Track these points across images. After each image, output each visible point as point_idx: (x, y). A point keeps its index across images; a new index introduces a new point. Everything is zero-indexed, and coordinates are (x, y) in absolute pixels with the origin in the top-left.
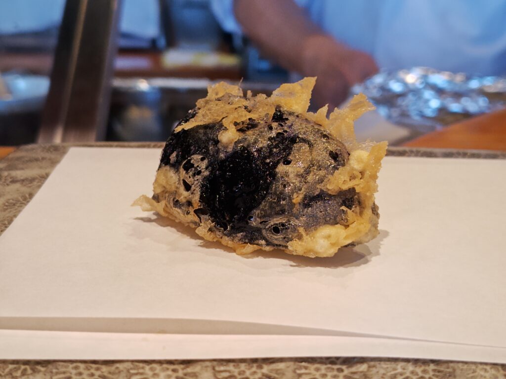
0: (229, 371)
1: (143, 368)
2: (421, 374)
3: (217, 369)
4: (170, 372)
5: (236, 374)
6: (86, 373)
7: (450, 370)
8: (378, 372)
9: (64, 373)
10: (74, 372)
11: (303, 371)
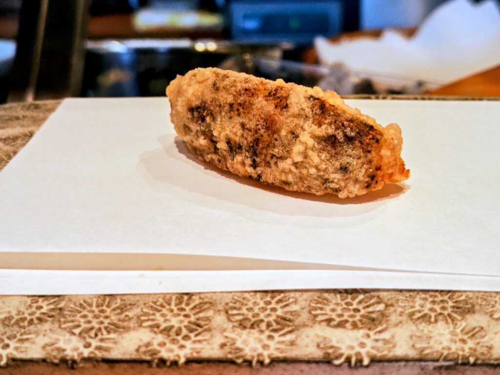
0: (243, 315)
1: (154, 314)
2: (439, 311)
4: (181, 318)
5: (250, 317)
7: (469, 306)
8: (395, 310)
9: (72, 321)
10: (82, 320)
11: (319, 312)
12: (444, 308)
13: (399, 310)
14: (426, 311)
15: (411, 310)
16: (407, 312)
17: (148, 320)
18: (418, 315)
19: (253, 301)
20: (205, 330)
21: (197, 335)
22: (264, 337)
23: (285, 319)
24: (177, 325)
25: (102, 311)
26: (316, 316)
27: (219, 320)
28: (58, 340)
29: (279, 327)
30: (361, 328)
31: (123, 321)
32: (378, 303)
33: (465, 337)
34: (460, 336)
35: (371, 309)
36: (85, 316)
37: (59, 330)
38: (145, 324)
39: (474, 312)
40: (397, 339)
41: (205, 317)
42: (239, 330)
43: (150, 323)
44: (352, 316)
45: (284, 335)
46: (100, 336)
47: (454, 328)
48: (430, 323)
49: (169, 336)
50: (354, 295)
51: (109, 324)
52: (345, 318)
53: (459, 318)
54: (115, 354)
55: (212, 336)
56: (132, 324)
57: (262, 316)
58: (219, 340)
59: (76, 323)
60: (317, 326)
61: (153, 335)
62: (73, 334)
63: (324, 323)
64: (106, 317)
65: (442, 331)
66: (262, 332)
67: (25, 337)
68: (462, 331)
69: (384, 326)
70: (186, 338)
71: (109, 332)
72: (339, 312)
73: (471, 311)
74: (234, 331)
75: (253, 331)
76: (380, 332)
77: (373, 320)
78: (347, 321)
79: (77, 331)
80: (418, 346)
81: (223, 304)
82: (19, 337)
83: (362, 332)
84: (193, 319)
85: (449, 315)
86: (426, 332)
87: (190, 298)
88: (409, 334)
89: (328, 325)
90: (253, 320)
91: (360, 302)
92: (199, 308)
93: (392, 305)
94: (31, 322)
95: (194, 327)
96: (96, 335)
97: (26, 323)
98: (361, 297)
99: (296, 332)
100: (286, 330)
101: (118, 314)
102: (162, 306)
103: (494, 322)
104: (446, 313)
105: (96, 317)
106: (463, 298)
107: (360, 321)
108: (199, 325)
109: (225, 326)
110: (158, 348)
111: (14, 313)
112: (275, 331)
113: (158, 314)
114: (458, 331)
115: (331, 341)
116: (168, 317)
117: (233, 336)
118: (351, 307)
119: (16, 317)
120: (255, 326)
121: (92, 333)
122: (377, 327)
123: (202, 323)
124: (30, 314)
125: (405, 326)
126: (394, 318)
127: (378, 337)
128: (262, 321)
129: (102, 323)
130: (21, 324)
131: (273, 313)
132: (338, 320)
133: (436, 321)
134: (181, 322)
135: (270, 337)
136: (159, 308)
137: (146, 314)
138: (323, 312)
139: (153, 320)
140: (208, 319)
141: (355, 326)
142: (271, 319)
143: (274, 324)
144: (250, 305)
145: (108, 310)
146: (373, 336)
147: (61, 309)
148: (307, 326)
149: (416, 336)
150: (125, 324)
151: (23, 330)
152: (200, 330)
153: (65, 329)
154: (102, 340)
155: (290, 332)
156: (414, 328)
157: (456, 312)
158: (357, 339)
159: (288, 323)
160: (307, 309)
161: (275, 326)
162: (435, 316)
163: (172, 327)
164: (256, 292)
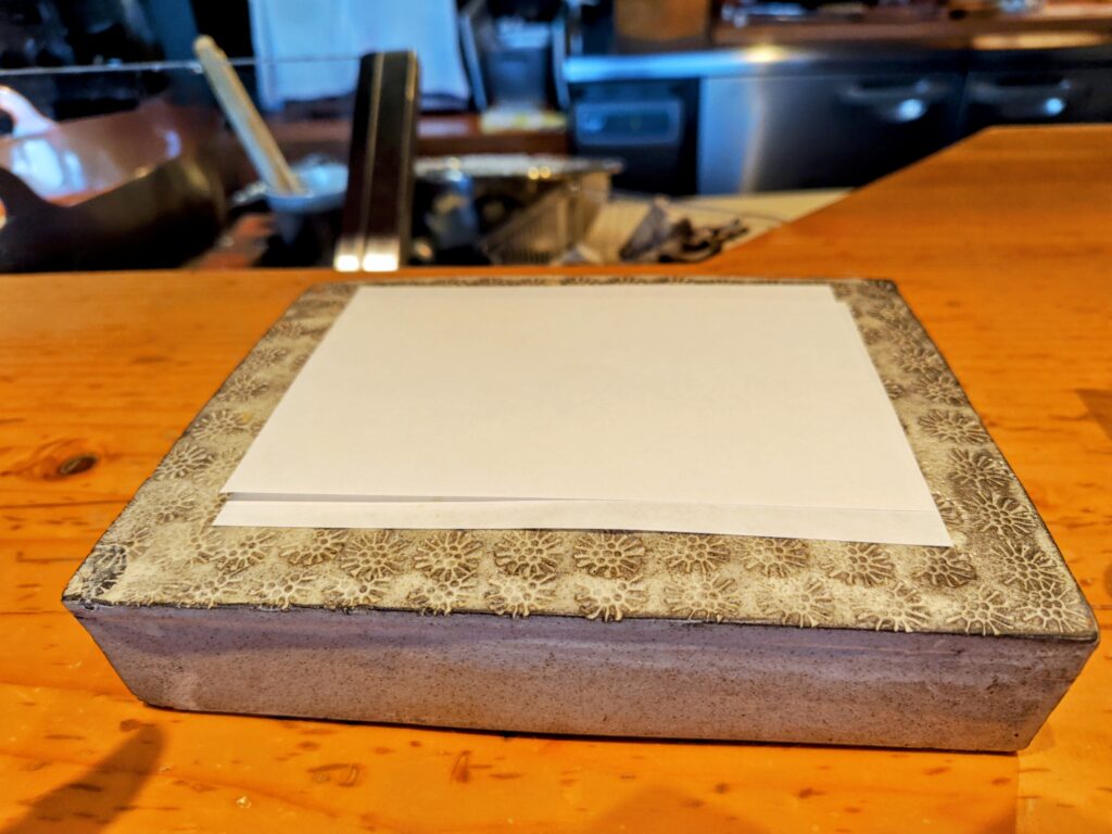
0: (510, 557)
1: (427, 554)
2: (696, 558)
3: (498, 555)
4: (453, 559)
5: (516, 560)
6: (373, 560)
7: (726, 553)
8: (654, 557)
9: (352, 560)
10: (361, 559)
11: (582, 556)
12: (700, 555)
13: (658, 556)
14: (684, 558)
15: (669, 557)
16: (665, 559)
17: (421, 561)
18: (675, 563)
19: (522, 540)
20: (472, 575)
21: (464, 581)
22: (526, 585)
23: (548, 563)
24: (447, 568)
25: (381, 548)
26: (578, 561)
27: (487, 563)
28: (337, 583)
29: (542, 573)
30: (619, 577)
31: (399, 561)
32: (639, 546)
33: (716, 591)
34: (712, 590)
35: (631, 553)
36: (364, 555)
37: (339, 571)
38: (419, 566)
39: (729, 561)
40: (651, 592)
41: (474, 559)
42: (503, 576)
43: (422, 565)
44: (612, 561)
45: (545, 583)
46: (375, 579)
47: (708, 580)
48: (686, 572)
49: (439, 581)
50: (618, 535)
51: (386, 564)
52: (606, 563)
53: (713, 567)
54: (387, 602)
55: (478, 583)
56: (406, 566)
57: (527, 560)
58: (484, 588)
59: (356, 563)
60: (577, 574)
61: (423, 580)
62: (352, 576)
63: (584, 570)
64: (384, 556)
65: (695, 584)
66: (525, 578)
67: (307, 578)
68: (715, 582)
69: (641, 575)
70: (454, 583)
71: (384, 575)
72: (601, 556)
73: (726, 558)
74: (499, 578)
75: (517, 578)
76: (636, 582)
77: (632, 566)
78: (606, 567)
79: (355, 572)
80: (669, 601)
81: (493, 543)
82: (301, 578)
83: (619, 581)
84: (463, 560)
85: (705, 563)
86: (679, 584)
87: (463, 535)
88: (662, 586)
89: (589, 573)
90: (519, 563)
91: (622, 544)
92: (471, 549)
93: (652, 550)
94: (314, 562)
95: (463, 571)
96: (372, 578)
97: (309, 562)
98: (625, 537)
99: (557, 580)
100: (549, 576)
101: (395, 552)
102: (436, 544)
103: (746, 573)
104: (701, 560)
105: (375, 555)
106: (721, 542)
107: (620, 567)
108: (467, 569)
109: (491, 571)
110: (427, 595)
111: (301, 547)
112: (537, 578)
113: (431, 554)
114: (710, 583)
115: (588, 593)
116: (440, 558)
117: (497, 583)
118: (613, 550)
119: (302, 554)
120: (520, 572)
121: (369, 576)
122: (634, 576)
123: (471, 565)
124: (315, 550)
125: (661, 576)
126: (651, 566)
127: (633, 589)
128: (527, 565)
129: (379, 562)
130: (306, 562)
131: (539, 555)
132: (599, 565)
133: (691, 570)
134: (452, 563)
135: (533, 585)
136: (434, 546)
137: (421, 553)
138: (586, 556)
139: (426, 561)
140: (476, 561)
141: (614, 575)
142: (536, 563)
143: (538, 568)
144: (518, 545)
145: (387, 546)
146: (629, 588)
147: (343, 545)
148: (568, 573)
149: (670, 589)
150: (400, 564)
151: (306, 571)
152: (469, 574)
153: (344, 569)
154: (377, 583)
155: (551, 580)
156: (668, 578)
157: (711, 560)
158: (613, 590)
159: (552, 568)
160: (571, 553)
161: (539, 572)
162: (692, 564)
163: (443, 570)
164: (525, 530)
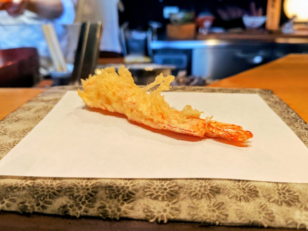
0: (113, 190)
3: (107, 188)
6: (46, 190)
8: (183, 191)
11: (148, 190)
12: (205, 190)
13: (185, 190)
14: (197, 192)
15: (190, 191)
16: (188, 192)
17: (69, 191)
18: (193, 194)
19: (119, 182)
20: (93, 199)
21: (89, 202)
22: (119, 204)
23: (131, 193)
24: (82, 195)
25: (52, 185)
26: (146, 192)
27: (101, 193)
28: (26, 201)
29: (128, 198)
30: (166, 200)
32: (176, 186)
33: (215, 208)
34: (213, 208)
35: (172, 189)
36: (43, 188)
37: (29, 195)
38: (68, 194)
39: (220, 193)
40: (181, 208)
42: (109, 200)
43: (70, 193)
44: (162, 193)
45: (129, 202)
46: (45, 200)
47: (210, 203)
48: (199, 199)
49: (76, 201)
50: (166, 181)
51: (52, 192)
52: (159, 193)
53: (212, 196)
55: (96, 202)
56: (61, 194)
58: (98, 204)
59: (37, 191)
60: (145, 198)
61: (69, 200)
62: (34, 197)
63: (149, 197)
64: (52, 189)
65: (203, 204)
66: (119, 201)
67: (13, 198)
68: (214, 204)
69: (177, 200)
70: (83, 203)
71: (50, 198)
72: (157, 190)
73: (218, 192)
74: (106, 200)
75: (115, 200)
76: (174, 203)
77: (172, 195)
78: (160, 196)
79: (36, 196)
83: (166, 203)
84: (90, 191)
85: (208, 194)
86: (196, 204)
88: (188, 205)
89: (151, 198)
90: (117, 193)
91: (168, 185)
93: (182, 188)
95: (89, 196)
98: (168, 182)
99: (135, 202)
103: (229, 199)
104: (206, 193)
105: (48, 188)
106: (215, 184)
107: (166, 195)
109: (103, 196)
110: (69, 208)
112: (125, 200)
114: (212, 204)
115: (150, 208)
116: (79, 190)
117: (105, 203)
118: (163, 188)
120: (117, 198)
121: (42, 198)
122: (173, 200)
123: (93, 194)
125: (186, 200)
126: (182, 195)
127: (173, 206)
128: (121, 194)
131: (126, 189)
132: (156, 194)
133: (202, 198)
134: (84, 193)
135: (123, 204)
138: (150, 190)
139: (72, 191)
141: (163, 199)
142: (125, 193)
144: (118, 184)
145: (55, 185)
146: (171, 206)
148: (141, 198)
149: (191, 207)
151: (13, 194)
152: (91, 198)
153: (31, 194)
155: (132, 201)
156: (190, 201)
157: (211, 193)
158: (163, 207)
159: (133, 196)
160: (143, 188)
161: (126, 197)
162: (202, 195)
163: (79, 196)
